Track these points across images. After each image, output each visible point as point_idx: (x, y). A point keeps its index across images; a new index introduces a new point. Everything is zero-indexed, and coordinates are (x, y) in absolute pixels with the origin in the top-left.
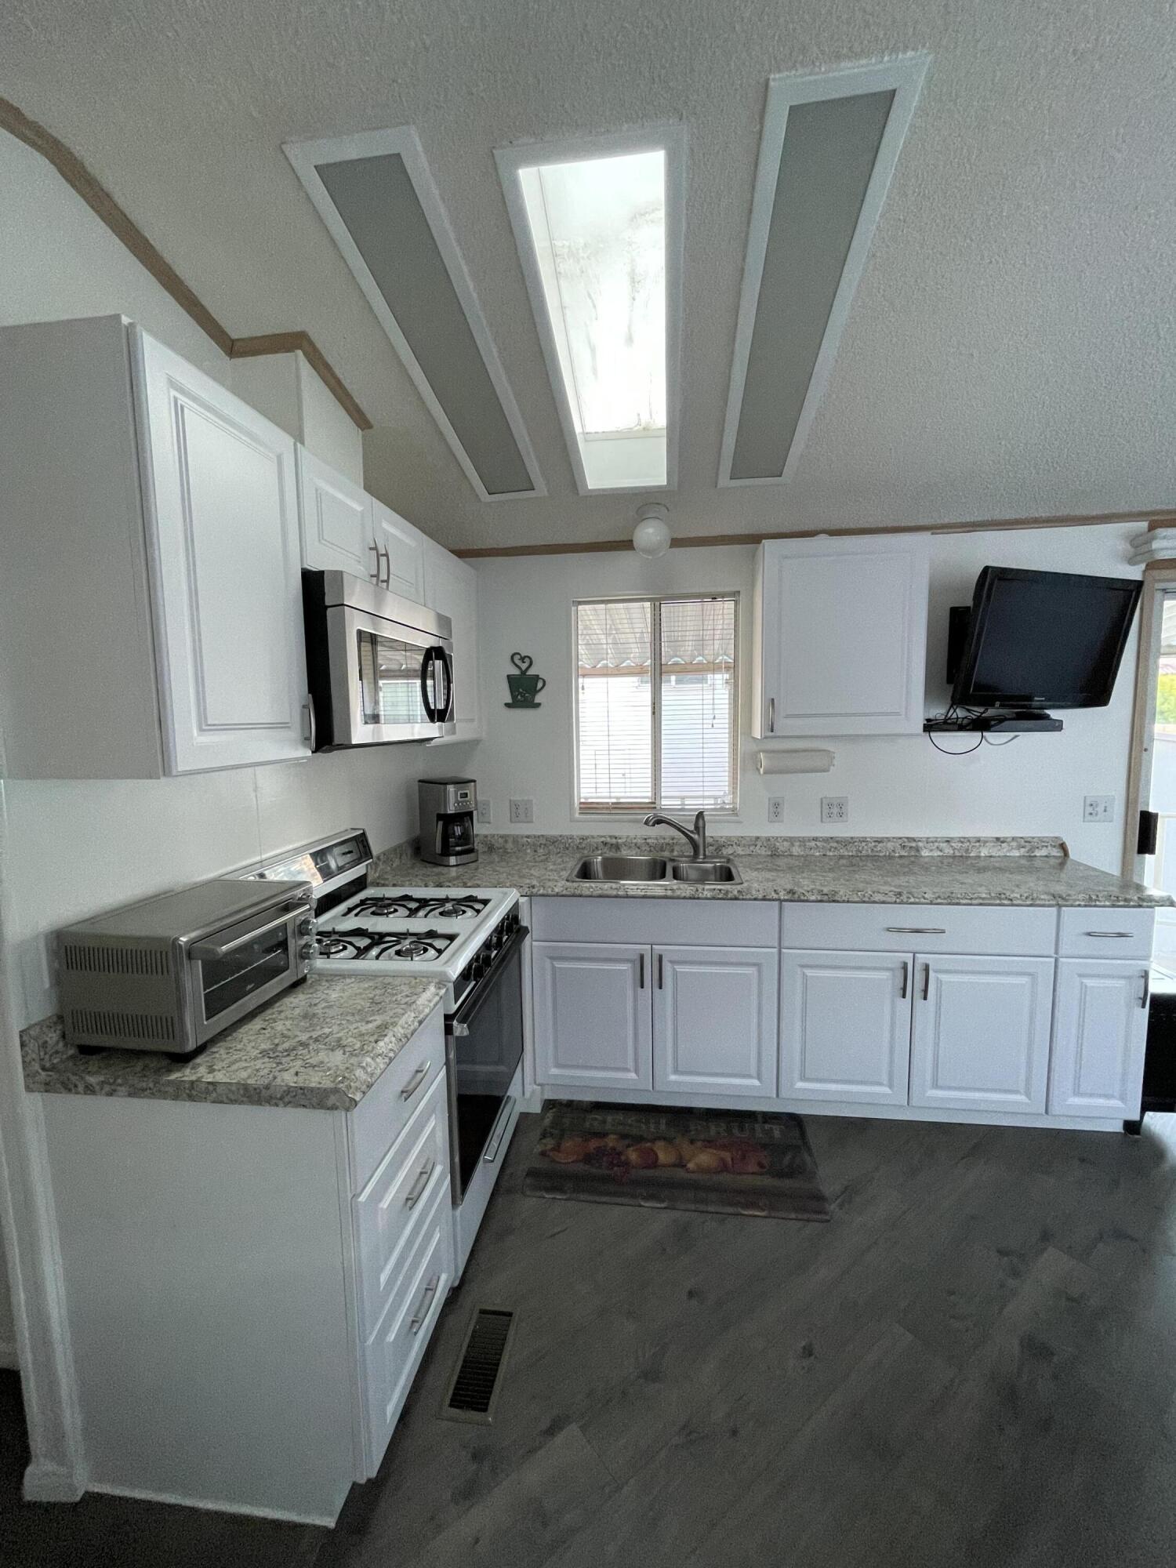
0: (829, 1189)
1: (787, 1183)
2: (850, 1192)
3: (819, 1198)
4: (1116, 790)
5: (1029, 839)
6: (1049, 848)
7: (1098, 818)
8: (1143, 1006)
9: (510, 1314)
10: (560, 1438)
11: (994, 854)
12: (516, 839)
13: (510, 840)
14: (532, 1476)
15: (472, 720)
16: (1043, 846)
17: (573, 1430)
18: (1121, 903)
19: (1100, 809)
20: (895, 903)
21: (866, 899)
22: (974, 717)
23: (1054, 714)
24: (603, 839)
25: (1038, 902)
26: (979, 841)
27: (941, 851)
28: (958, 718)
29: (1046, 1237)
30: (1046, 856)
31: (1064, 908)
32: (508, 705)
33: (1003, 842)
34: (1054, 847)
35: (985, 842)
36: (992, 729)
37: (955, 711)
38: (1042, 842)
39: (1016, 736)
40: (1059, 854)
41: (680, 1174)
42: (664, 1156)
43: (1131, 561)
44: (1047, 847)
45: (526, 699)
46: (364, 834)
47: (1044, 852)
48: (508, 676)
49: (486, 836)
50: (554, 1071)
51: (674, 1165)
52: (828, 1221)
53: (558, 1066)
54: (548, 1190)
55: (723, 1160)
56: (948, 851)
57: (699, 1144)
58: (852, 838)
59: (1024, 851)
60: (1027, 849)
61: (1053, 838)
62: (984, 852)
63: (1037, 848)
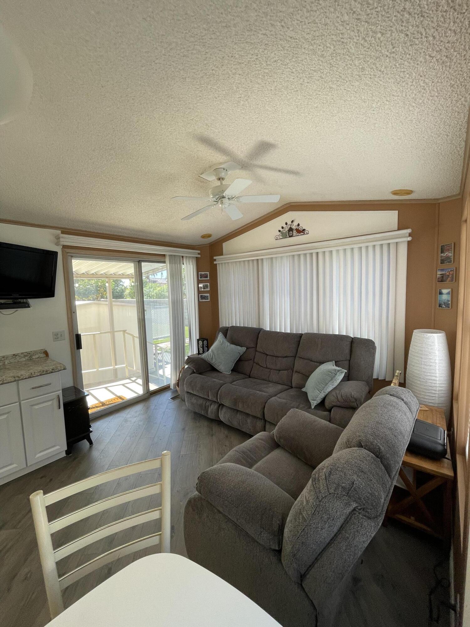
4: (64, 327)
5: (30, 352)
7: (58, 340)
11: (12, 362)
16: (36, 354)
18: (45, 373)
19: (59, 336)
26: (4, 357)
30: (38, 358)
31: (19, 381)
33: (16, 356)
34: (41, 353)
35: (7, 357)
38: (36, 352)
39: (17, 310)
40: (44, 356)
43: (57, 244)
44: (38, 354)
47: (37, 356)
59: (26, 358)
60: (28, 357)
61: (40, 350)
62: (7, 362)
63: (33, 355)
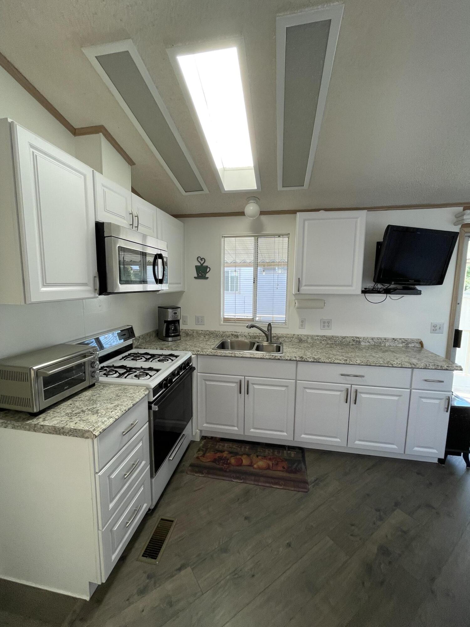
0: (310, 479)
1: (292, 476)
2: (317, 481)
3: (306, 482)
4: (445, 320)
5: (407, 340)
6: (415, 343)
7: (436, 332)
8: (447, 411)
9: (172, 521)
10: (183, 573)
11: (391, 345)
12: (197, 332)
13: (195, 332)
14: (169, 586)
15: (180, 283)
16: (412, 343)
17: (189, 569)
18: (439, 368)
19: (438, 328)
20: (344, 364)
21: (332, 362)
22: (385, 288)
23: (418, 288)
24: (231, 333)
25: (404, 366)
26: (385, 339)
27: (369, 343)
28: (378, 288)
29: (397, 504)
30: (414, 347)
31: (414, 369)
32: (195, 278)
33: (395, 340)
34: (417, 343)
35: (388, 340)
36: (391, 293)
37: (377, 285)
38: (412, 341)
39: (403, 296)
40: (419, 346)
41: (251, 469)
42: (245, 461)
43: (455, 224)
44: (414, 343)
45: (202, 276)
46: (132, 328)
47: (413, 345)
48: (196, 266)
49: (186, 330)
50: (205, 425)
51: (249, 466)
52: (307, 492)
53: (207, 423)
54: (196, 472)
55: (269, 465)
56: (373, 343)
57: (260, 457)
58: (332, 336)
60: (405, 344)
61: (417, 339)
62: (387, 344)
63: (410, 343)
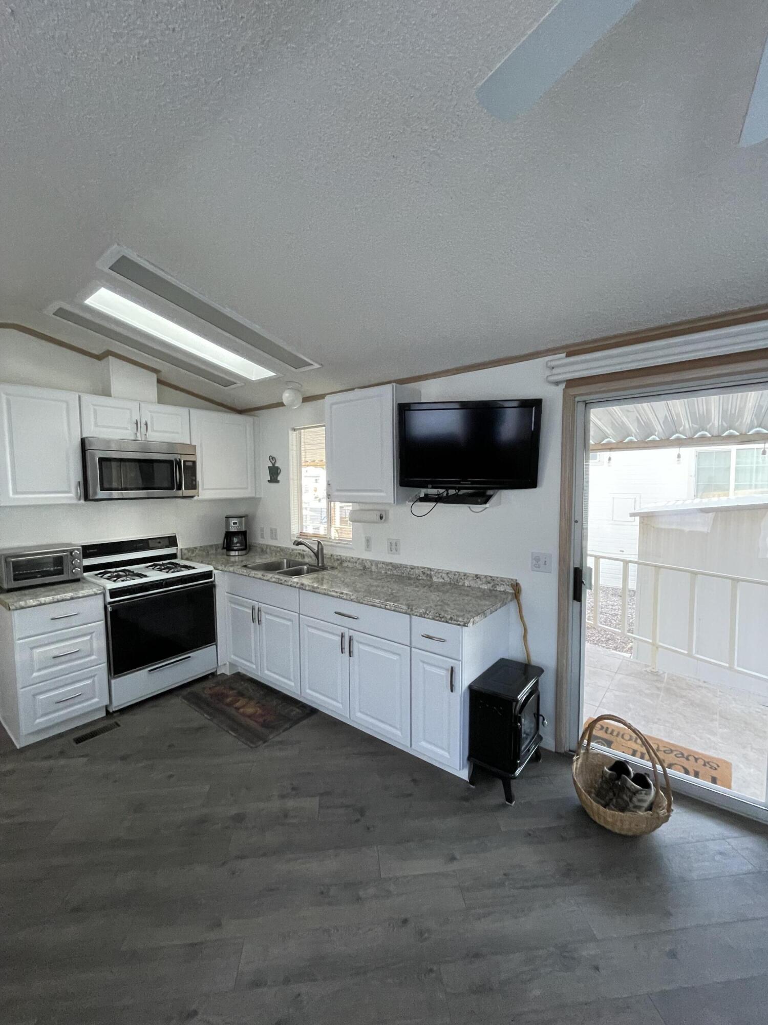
0: (274, 739)
1: (262, 730)
2: (281, 743)
3: (265, 740)
5: (494, 578)
7: (539, 569)
9: (119, 726)
11: (472, 585)
12: (271, 547)
13: (268, 548)
15: (247, 488)
16: (501, 584)
19: (542, 562)
20: (337, 597)
21: (327, 593)
24: (299, 551)
26: (465, 576)
27: (443, 579)
29: (324, 794)
30: (504, 591)
31: (413, 617)
32: (269, 481)
33: (478, 578)
34: (511, 585)
35: (468, 576)
38: (503, 582)
40: (514, 591)
42: (239, 704)
44: (504, 585)
45: (274, 479)
46: (175, 536)
47: (503, 588)
48: (269, 467)
49: (262, 545)
50: (232, 656)
51: (236, 708)
52: (252, 747)
53: (235, 655)
55: (256, 713)
56: (447, 579)
58: (401, 565)
59: (490, 586)
60: (491, 585)
61: (510, 579)
62: (467, 583)
63: (498, 585)
